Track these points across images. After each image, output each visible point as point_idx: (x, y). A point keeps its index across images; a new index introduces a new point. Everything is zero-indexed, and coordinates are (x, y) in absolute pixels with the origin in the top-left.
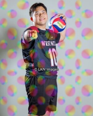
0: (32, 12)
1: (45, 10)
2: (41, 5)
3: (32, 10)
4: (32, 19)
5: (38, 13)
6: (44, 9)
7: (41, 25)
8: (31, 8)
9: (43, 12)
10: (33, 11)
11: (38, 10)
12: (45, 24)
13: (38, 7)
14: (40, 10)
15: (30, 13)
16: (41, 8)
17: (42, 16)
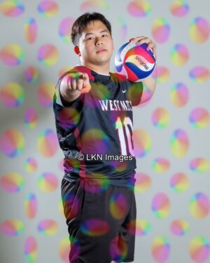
0: (78, 34)
1: (106, 29)
2: (98, 17)
3: (77, 29)
4: (77, 50)
5: (90, 36)
6: (105, 27)
7: (98, 63)
8: (75, 24)
9: (104, 33)
10: (80, 32)
11: (92, 29)
12: (108, 61)
13: (92, 22)
14: (96, 29)
15: (74, 36)
16: (98, 23)
17: (100, 42)
